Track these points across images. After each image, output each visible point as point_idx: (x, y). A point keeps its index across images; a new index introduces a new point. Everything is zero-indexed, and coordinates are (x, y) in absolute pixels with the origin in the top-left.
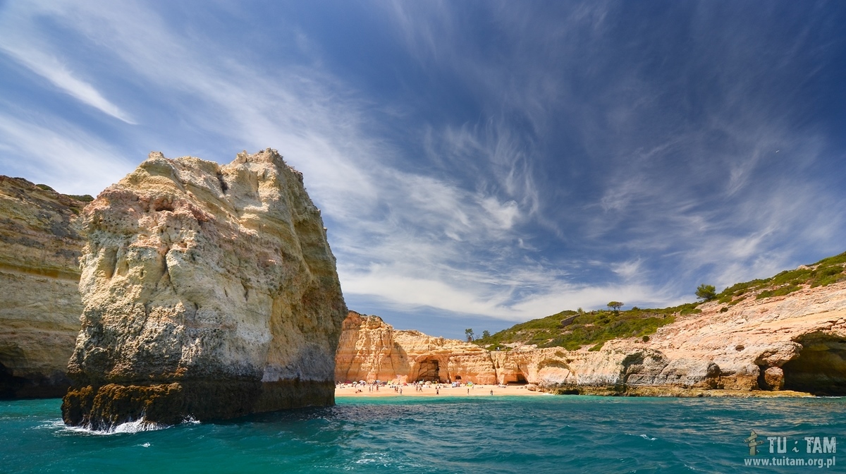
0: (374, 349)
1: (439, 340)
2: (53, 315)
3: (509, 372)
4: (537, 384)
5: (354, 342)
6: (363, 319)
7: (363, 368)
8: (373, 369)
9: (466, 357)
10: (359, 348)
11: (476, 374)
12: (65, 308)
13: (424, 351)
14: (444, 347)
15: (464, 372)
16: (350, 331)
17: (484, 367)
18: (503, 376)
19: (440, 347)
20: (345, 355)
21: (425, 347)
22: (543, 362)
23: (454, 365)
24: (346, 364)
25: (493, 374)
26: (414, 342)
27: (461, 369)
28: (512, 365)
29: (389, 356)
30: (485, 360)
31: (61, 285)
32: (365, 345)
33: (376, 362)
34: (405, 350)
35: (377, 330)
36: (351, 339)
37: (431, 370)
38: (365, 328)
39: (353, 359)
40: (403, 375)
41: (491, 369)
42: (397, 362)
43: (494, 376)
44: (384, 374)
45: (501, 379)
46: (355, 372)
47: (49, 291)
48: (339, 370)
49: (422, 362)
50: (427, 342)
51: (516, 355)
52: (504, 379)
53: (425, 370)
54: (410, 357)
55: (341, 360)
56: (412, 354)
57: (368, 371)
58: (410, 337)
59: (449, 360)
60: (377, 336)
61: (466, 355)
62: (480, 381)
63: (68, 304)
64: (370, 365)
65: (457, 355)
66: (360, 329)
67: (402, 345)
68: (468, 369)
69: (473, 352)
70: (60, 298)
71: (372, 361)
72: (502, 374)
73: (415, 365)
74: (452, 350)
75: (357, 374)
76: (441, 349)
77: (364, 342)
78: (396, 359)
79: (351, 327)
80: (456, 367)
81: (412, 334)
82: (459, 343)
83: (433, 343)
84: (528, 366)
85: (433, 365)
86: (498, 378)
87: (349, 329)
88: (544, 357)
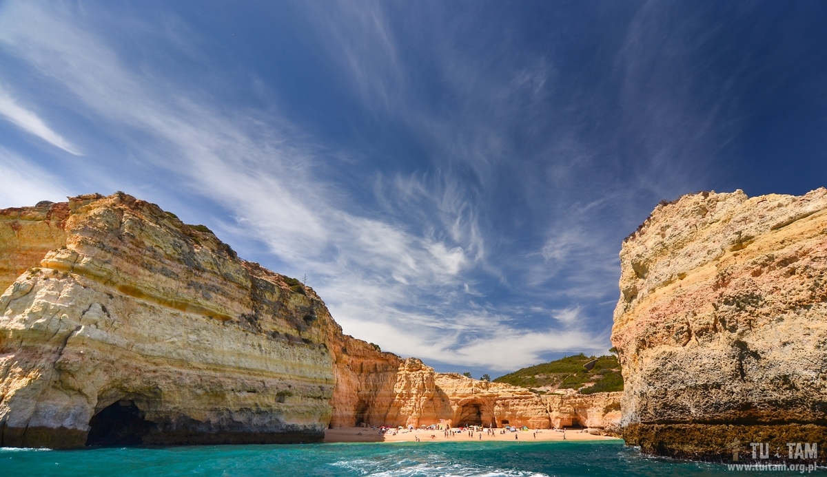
0: (414, 392)
1: (483, 384)
2: (185, 352)
3: (565, 416)
4: (602, 428)
5: (392, 385)
6: (401, 361)
7: (403, 412)
8: (414, 413)
9: (516, 401)
10: (399, 391)
11: (528, 418)
12: (194, 344)
13: (468, 395)
14: (489, 391)
15: (513, 416)
16: (388, 373)
17: (537, 411)
18: (559, 420)
19: (484, 391)
20: (384, 398)
21: (469, 390)
22: (610, 406)
23: (501, 409)
24: (384, 408)
25: (546, 418)
26: (455, 385)
27: (510, 413)
28: (568, 409)
29: (431, 400)
30: (536, 404)
31: (191, 319)
32: (405, 388)
33: (417, 406)
34: (447, 393)
35: (418, 372)
36: (389, 382)
37: (473, 414)
38: (404, 370)
39: (392, 402)
40: (447, 419)
41: (545, 413)
42: (439, 406)
43: (548, 420)
44: (425, 418)
45: (557, 423)
46: (393, 416)
47: (182, 325)
48: (377, 414)
49: (463, 406)
50: (470, 385)
51: (572, 399)
52: (561, 423)
53: (466, 414)
54: (453, 400)
55: (379, 403)
56: (455, 398)
57: (408, 415)
58: (451, 381)
59: (495, 404)
60: (419, 379)
61: (516, 398)
62: (533, 425)
63: (197, 341)
64: (411, 408)
65: (505, 399)
66: (398, 371)
67: (443, 389)
68: (518, 413)
69: (523, 396)
70: (191, 333)
71: (413, 404)
72: (557, 418)
73: (458, 408)
74: (499, 393)
75: (395, 419)
76: (486, 393)
77: (403, 385)
78: (438, 403)
79: (389, 369)
80: (503, 411)
81: (454, 377)
82: (506, 386)
83: (477, 386)
84: (588, 410)
85: (474, 409)
86: (553, 422)
87: (387, 371)
88: (612, 401)
